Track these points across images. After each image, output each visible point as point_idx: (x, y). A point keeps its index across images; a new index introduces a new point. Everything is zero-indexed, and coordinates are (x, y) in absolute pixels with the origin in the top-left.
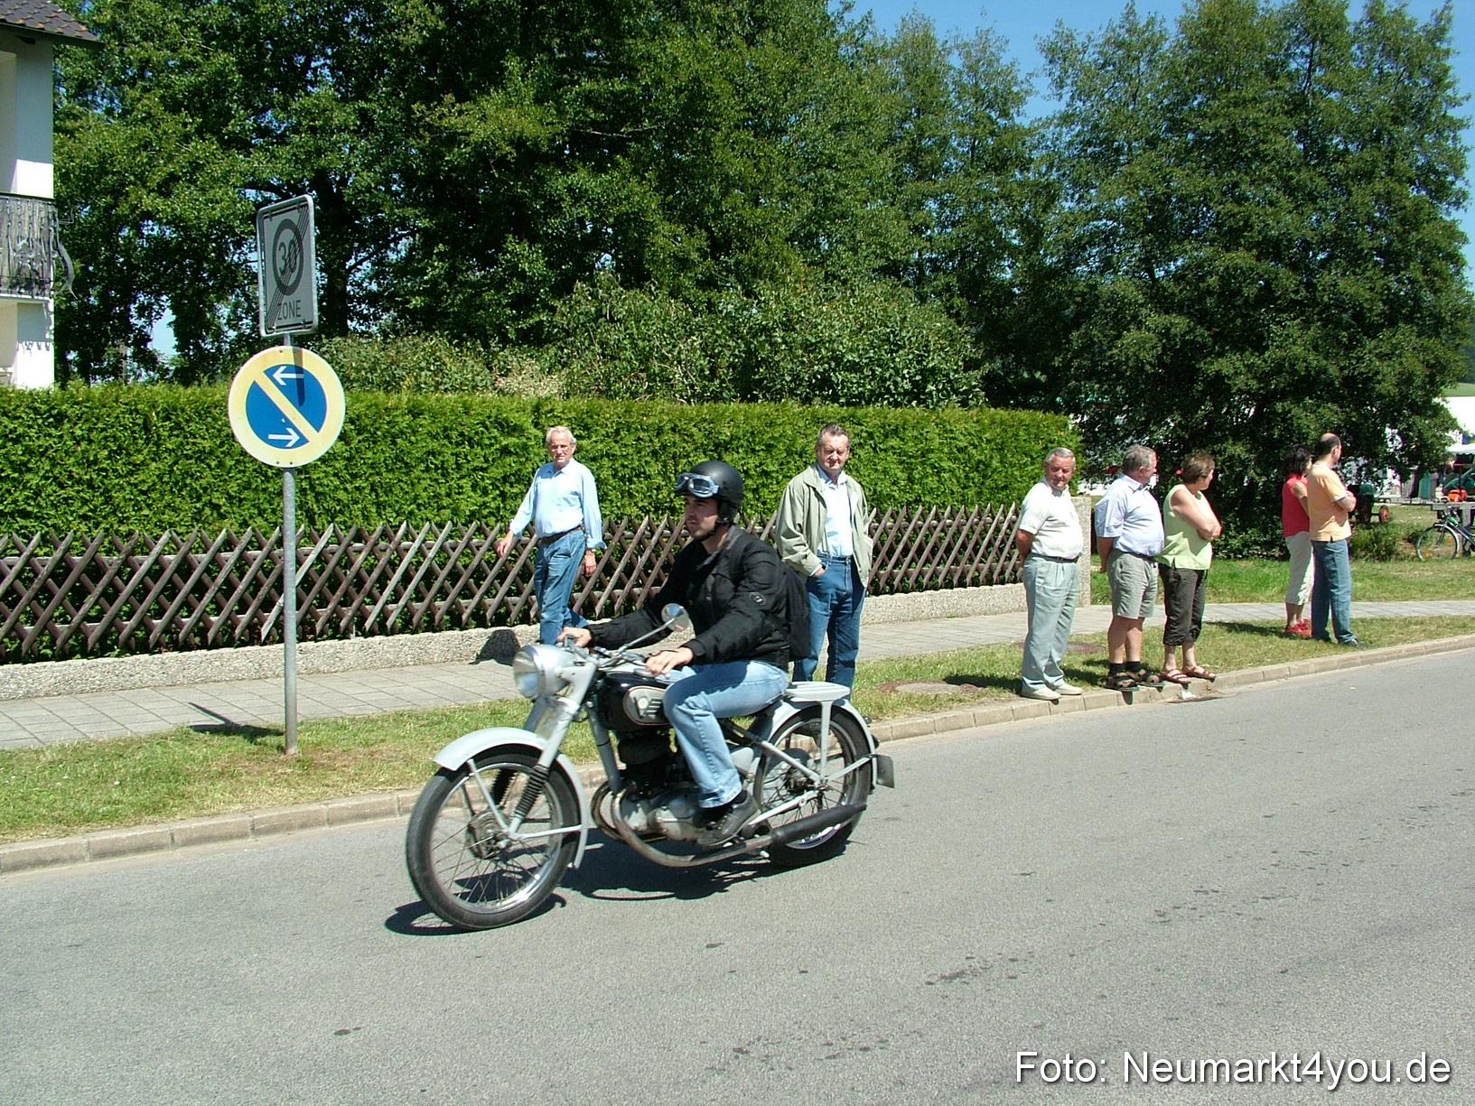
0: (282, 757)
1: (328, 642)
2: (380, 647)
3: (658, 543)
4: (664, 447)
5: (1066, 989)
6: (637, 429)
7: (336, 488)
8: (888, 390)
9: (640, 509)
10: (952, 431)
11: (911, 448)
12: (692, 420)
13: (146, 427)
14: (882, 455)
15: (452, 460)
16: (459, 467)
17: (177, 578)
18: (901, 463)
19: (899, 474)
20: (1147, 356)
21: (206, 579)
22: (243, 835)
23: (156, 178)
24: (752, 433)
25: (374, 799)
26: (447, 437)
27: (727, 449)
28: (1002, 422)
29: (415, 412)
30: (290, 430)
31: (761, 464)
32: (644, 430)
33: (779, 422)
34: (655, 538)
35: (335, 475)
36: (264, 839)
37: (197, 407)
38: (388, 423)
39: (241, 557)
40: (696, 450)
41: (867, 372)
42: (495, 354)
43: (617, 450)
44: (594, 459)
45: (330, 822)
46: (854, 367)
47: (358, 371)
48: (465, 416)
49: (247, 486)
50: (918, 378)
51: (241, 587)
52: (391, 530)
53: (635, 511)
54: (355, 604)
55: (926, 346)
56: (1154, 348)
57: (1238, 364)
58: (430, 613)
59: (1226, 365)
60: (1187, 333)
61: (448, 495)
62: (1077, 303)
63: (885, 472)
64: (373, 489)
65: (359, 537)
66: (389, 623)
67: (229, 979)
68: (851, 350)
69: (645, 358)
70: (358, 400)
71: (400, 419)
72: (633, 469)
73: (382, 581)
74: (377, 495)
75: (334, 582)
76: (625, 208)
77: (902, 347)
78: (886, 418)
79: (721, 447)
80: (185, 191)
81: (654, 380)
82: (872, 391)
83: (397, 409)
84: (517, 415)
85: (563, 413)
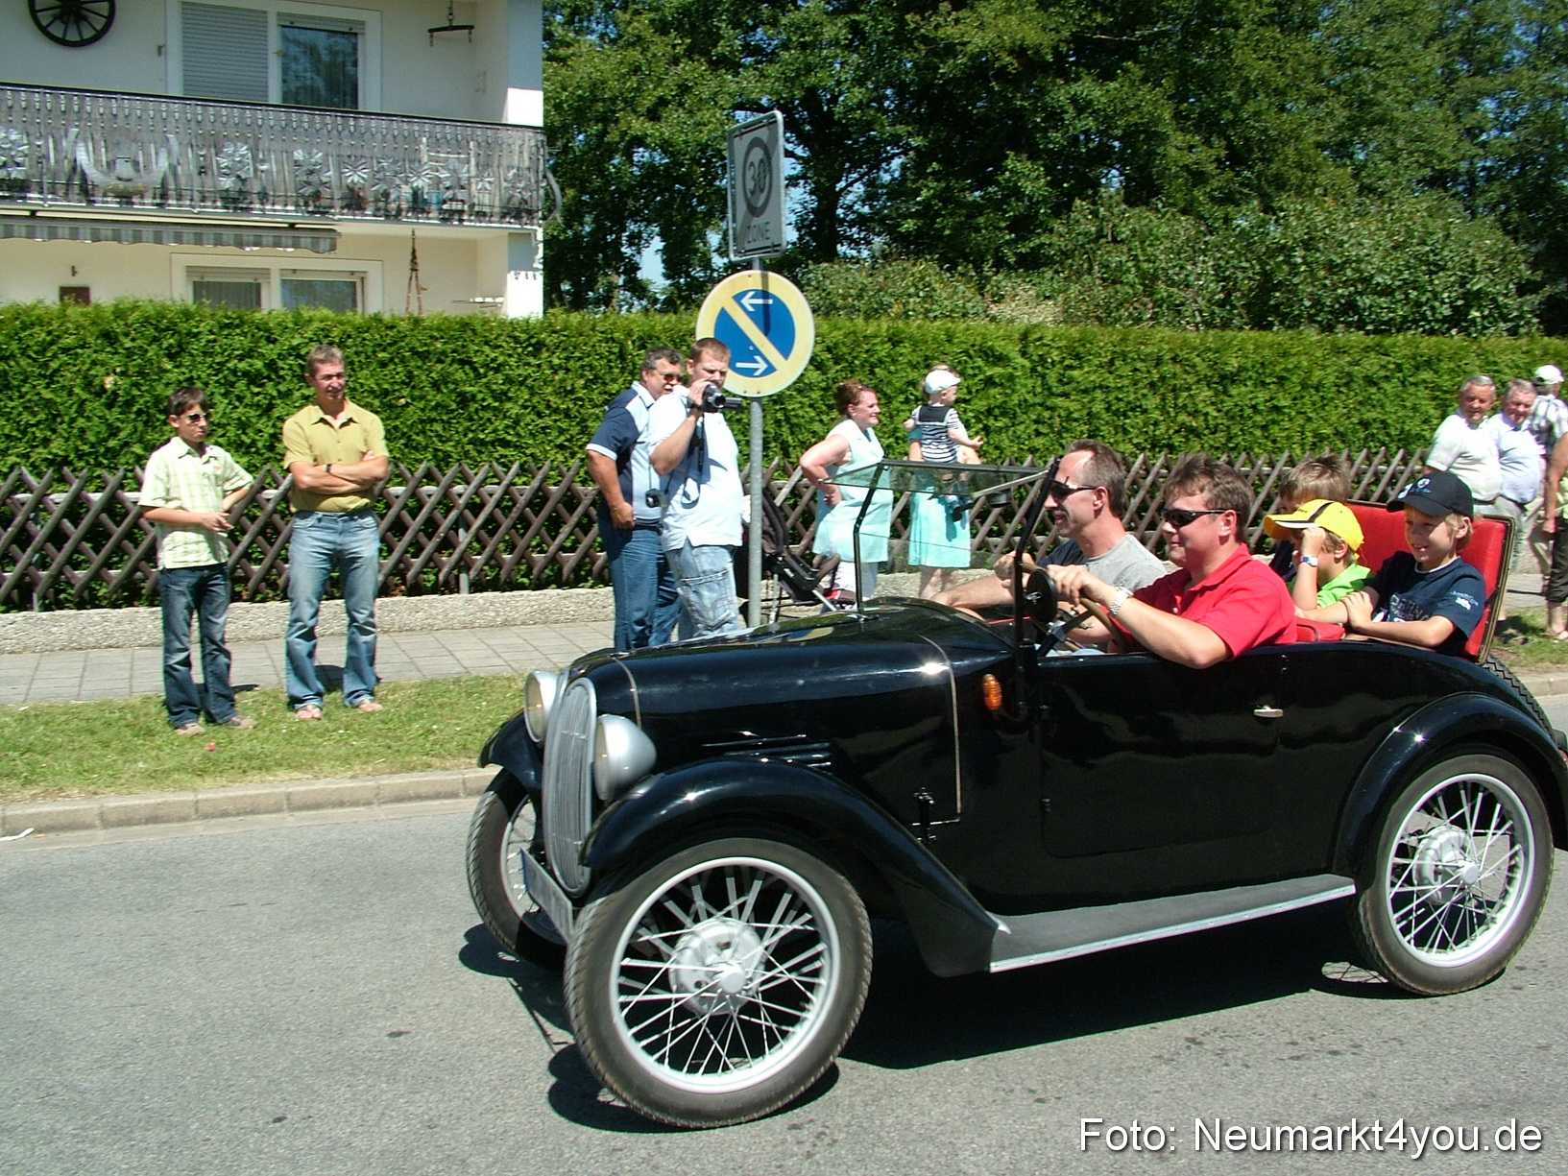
3: (1154, 484)
4: (1163, 378)
6: (1134, 359)
7: (812, 420)
8: (1424, 318)
9: (1136, 445)
11: (1445, 381)
12: (1195, 349)
13: (622, 356)
14: (1412, 390)
18: (1434, 399)
19: (1432, 412)
23: (647, 102)
24: (1262, 364)
27: (1233, 382)
28: (1556, 354)
30: (757, 358)
31: (1272, 399)
32: (1143, 361)
33: (1293, 351)
34: (1150, 478)
35: (811, 406)
37: (672, 336)
38: (867, 351)
40: (1198, 382)
41: (1399, 296)
42: (988, 279)
43: (1111, 381)
44: (1085, 391)
46: (1387, 291)
47: (844, 298)
48: (947, 345)
50: (1460, 303)
53: (1129, 448)
55: (1472, 266)
63: (1415, 408)
68: (1381, 271)
69: (1149, 280)
70: (836, 328)
71: (879, 348)
72: (1129, 403)
76: (1134, 118)
77: (1443, 269)
78: (1417, 347)
79: (1227, 379)
80: (674, 115)
81: (1160, 306)
82: (1405, 317)
83: (876, 336)
84: (1003, 343)
85: (1053, 340)
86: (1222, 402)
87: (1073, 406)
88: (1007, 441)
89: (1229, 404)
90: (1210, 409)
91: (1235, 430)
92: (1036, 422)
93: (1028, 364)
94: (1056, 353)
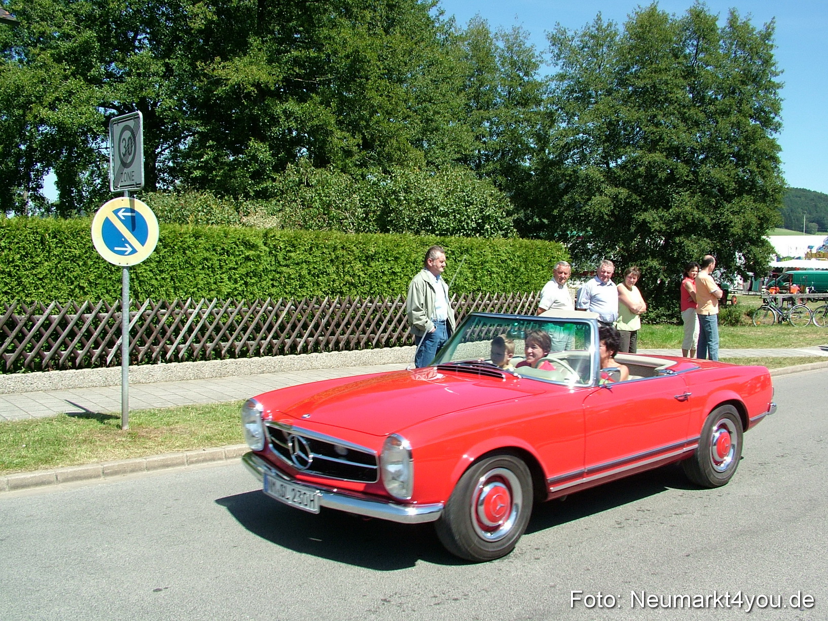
0: (120, 431)
1: (145, 366)
2: (175, 369)
3: (333, 311)
4: (337, 257)
5: (567, 565)
6: (322, 247)
7: (151, 278)
8: (463, 227)
9: (324, 292)
10: (498, 251)
11: (475, 260)
12: (353, 242)
13: (42, 242)
14: (459, 264)
15: (217, 263)
16: (221, 267)
17: (59, 328)
18: (470, 268)
19: (469, 275)
20: (605, 210)
21: (76, 329)
22: (98, 476)
23: (48, 99)
24: (387, 250)
25: (173, 456)
26: (215, 250)
27: (372, 259)
28: (526, 247)
29: (197, 236)
30: (127, 245)
31: (391, 268)
32: (326, 248)
33: (402, 244)
34: (331, 309)
35: (151, 271)
36: (110, 479)
37: (72, 231)
38: (181, 242)
39: (96, 317)
40: (355, 259)
41: (451, 217)
42: (241, 203)
43: (311, 259)
44: (298, 264)
45: (148, 469)
46: (445, 215)
47: (162, 211)
48: (225, 239)
49: (100, 276)
50: (480, 221)
51: (96, 334)
52: (182, 303)
53: (320, 293)
54: (161, 344)
55: (486, 203)
56: (609, 206)
57: (655, 215)
58: (204, 349)
59: (649, 216)
60: (627, 198)
61: (215, 283)
62: (567, 180)
64: (172, 279)
65: (164, 306)
66: (180, 355)
67: (91, 559)
68: (442, 204)
69: (327, 206)
70: (164, 229)
71: (188, 240)
72: (320, 270)
73: (177, 332)
74: (174, 283)
75: (149, 332)
76: (316, 122)
77: (472, 204)
78: (462, 243)
79: (370, 258)
80: (65, 108)
81: (332, 220)
82: (454, 228)
83: (186, 233)
84: (254, 238)
85: (280, 237)
86: (367, 270)
87: (291, 272)
88: (257, 290)
89: (370, 271)
90: (361, 274)
91: (374, 284)
92: (272, 280)
93: (268, 249)
94: (282, 244)
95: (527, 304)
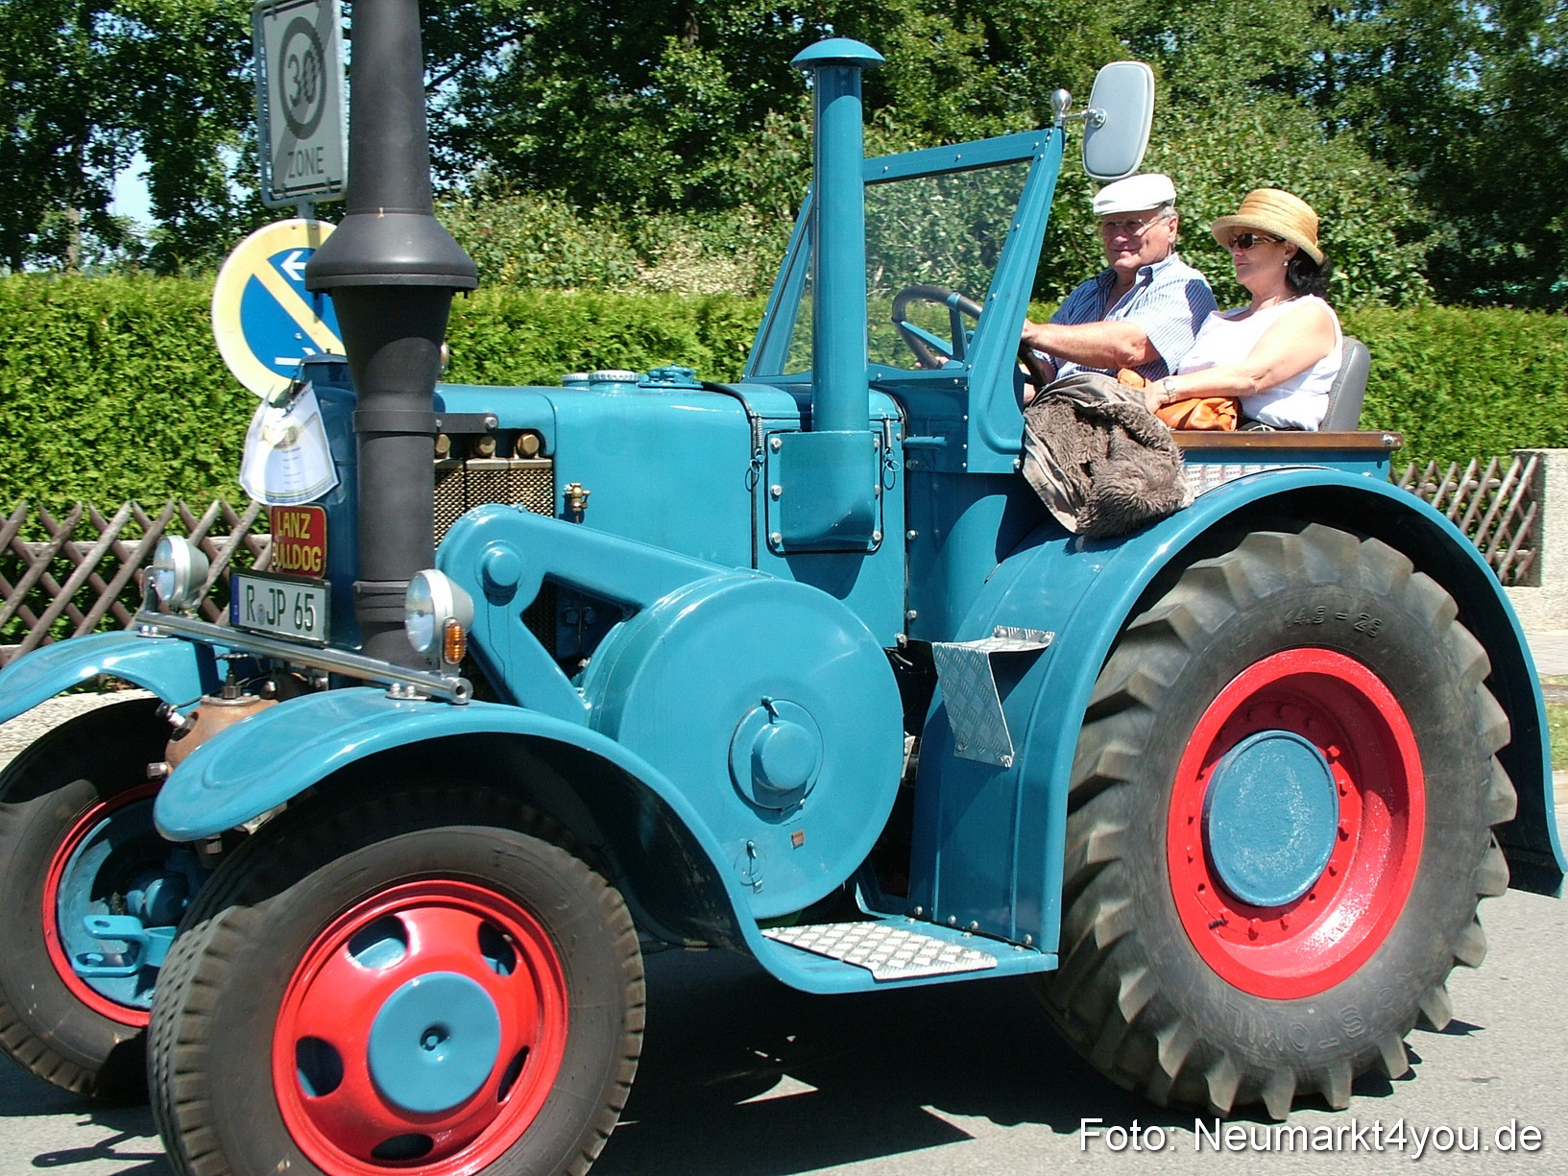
13: (93, 342)
26: (563, 358)
28: (1456, 330)
29: (513, 320)
30: (308, 351)
37: (173, 312)
38: (472, 336)
48: (591, 326)
55: (1334, 208)
68: (1208, 216)
71: (489, 331)
83: (485, 314)
84: (672, 324)
85: (745, 319)
93: (709, 353)
94: (750, 337)
95: (1458, 496)
